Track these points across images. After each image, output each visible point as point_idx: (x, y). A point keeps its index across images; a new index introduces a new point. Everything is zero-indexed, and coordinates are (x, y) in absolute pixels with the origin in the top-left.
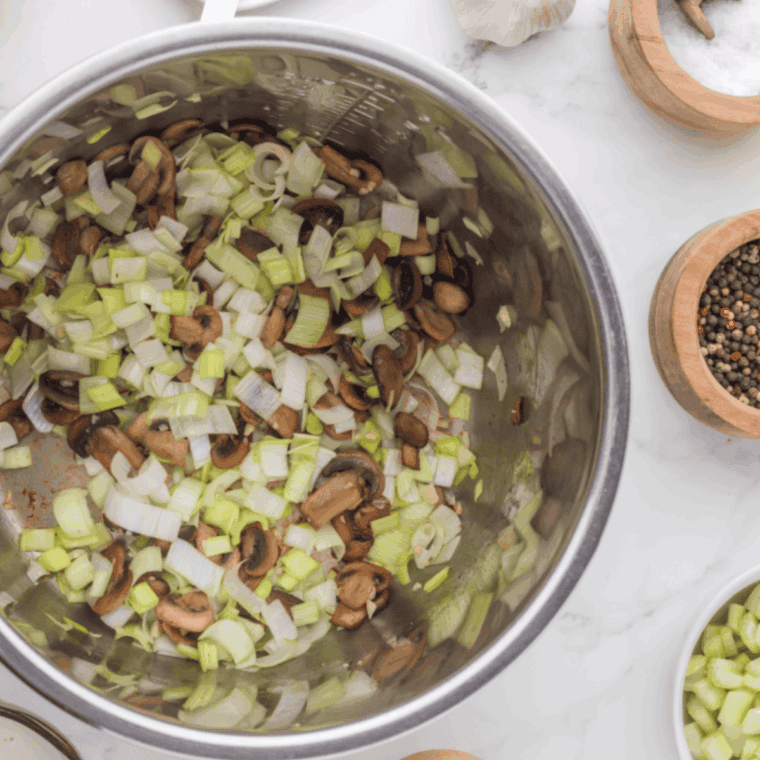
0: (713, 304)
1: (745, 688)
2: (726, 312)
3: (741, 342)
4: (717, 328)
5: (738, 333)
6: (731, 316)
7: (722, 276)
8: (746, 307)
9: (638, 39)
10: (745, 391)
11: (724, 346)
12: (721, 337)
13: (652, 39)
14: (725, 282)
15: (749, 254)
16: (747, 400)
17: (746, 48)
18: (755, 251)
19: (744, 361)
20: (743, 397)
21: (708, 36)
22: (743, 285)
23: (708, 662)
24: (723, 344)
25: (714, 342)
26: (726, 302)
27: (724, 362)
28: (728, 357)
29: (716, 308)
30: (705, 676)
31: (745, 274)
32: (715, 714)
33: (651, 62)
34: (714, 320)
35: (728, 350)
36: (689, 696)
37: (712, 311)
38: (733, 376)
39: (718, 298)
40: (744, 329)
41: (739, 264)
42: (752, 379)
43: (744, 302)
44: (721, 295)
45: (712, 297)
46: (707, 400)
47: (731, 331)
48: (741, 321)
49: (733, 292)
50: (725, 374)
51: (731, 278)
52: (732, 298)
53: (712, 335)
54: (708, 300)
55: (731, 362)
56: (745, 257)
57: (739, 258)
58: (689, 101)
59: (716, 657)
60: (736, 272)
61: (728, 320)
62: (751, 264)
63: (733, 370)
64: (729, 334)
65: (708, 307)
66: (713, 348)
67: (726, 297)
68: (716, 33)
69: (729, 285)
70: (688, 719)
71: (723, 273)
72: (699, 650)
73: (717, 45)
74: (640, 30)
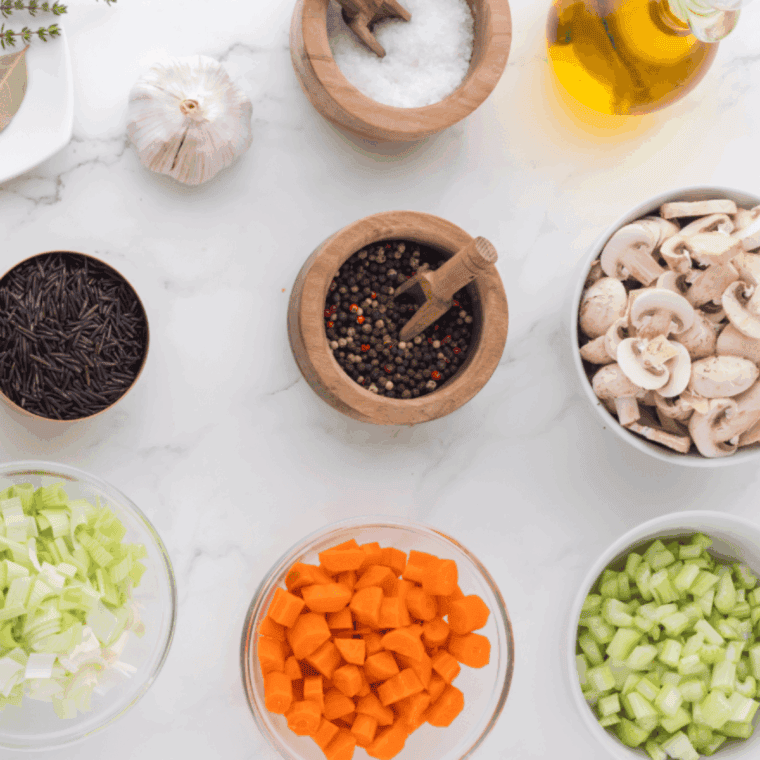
0: (342, 301)
1: (634, 627)
2: (354, 307)
3: (370, 334)
4: (348, 323)
5: (367, 327)
6: (360, 311)
7: (351, 276)
8: (375, 304)
9: (309, 58)
10: (375, 381)
11: (354, 340)
12: (351, 331)
13: (323, 58)
14: (352, 280)
15: (377, 255)
16: (376, 389)
17: (415, 64)
18: (381, 252)
19: (373, 353)
20: (373, 387)
21: (380, 54)
22: (371, 283)
23: (603, 601)
24: (353, 337)
25: (345, 336)
26: (355, 299)
27: (355, 354)
28: (359, 350)
29: (346, 305)
30: (600, 613)
31: (373, 273)
32: (603, 648)
33: (322, 79)
34: (344, 315)
35: (359, 343)
36: (582, 630)
37: (342, 308)
38: (362, 366)
39: (347, 296)
40: (373, 324)
41: (367, 264)
42: (381, 369)
43: (373, 300)
44: (351, 293)
45: (342, 295)
46: (334, 388)
47: (361, 325)
48: (371, 316)
49: (361, 288)
50: (355, 364)
51: (360, 276)
52: (361, 295)
53: (344, 330)
54: (337, 297)
55: (361, 354)
56: (372, 258)
57: (367, 259)
58: (357, 113)
59: (611, 597)
60: (365, 272)
61: (358, 316)
62: (379, 264)
63: (363, 361)
64: (359, 328)
65: (339, 304)
66: (343, 342)
67: (354, 294)
68: (387, 51)
69: (358, 284)
70: (579, 650)
71: (352, 273)
72: (596, 590)
73: (388, 62)
74: (311, 51)
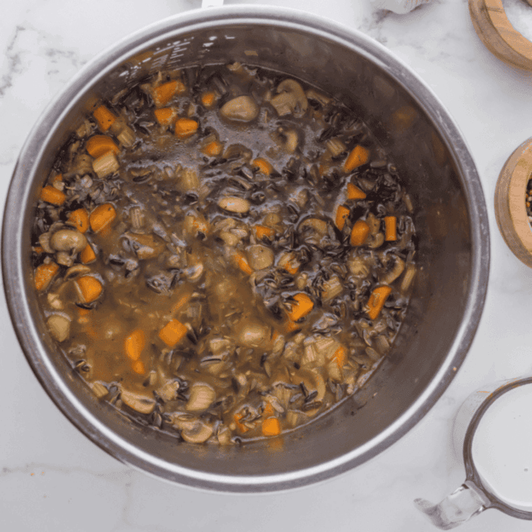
9: (487, 10)
13: (496, 10)
74: (488, 4)
